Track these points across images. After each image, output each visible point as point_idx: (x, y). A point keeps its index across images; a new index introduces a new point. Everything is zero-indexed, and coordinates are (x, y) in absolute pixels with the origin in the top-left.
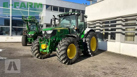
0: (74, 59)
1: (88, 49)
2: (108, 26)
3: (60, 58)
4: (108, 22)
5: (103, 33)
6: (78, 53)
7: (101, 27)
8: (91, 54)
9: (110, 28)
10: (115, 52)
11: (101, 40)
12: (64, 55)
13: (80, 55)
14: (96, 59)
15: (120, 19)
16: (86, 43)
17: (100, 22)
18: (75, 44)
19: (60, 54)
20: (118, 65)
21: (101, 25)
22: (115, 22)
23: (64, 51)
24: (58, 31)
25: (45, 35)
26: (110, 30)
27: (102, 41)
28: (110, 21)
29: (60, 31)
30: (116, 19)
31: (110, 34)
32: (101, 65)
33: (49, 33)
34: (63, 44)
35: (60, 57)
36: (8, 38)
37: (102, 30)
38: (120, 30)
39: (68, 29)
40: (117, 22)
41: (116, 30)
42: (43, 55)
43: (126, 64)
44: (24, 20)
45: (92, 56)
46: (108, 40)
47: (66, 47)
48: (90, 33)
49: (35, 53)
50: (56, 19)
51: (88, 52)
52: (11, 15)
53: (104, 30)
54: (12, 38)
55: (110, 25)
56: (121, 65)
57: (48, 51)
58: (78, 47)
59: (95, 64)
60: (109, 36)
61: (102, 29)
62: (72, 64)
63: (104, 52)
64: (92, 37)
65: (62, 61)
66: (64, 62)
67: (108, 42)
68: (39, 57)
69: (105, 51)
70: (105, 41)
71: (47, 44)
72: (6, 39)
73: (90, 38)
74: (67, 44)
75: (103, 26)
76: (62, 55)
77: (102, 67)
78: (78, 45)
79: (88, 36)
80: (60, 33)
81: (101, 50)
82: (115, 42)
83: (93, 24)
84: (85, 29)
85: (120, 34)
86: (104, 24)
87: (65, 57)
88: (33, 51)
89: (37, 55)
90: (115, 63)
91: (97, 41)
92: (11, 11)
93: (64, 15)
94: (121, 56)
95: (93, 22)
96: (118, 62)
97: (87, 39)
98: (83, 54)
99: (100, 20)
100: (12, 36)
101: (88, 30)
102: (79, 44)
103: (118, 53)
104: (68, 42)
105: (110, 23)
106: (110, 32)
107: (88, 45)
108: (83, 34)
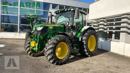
0: (64, 59)
1: (84, 49)
2: (112, 24)
3: (47, 58)
4: (112, 20)
5: (107, 32)
6: (70, 52)
7: (105, 26)
8: (89, 54)
9: (114, 27)
10: (119, 54)
11: (105, 39)
12: (51, 55)
13: (77, 55)
14: (93, 60)
15: (126, 16)
16: (83, 41)
17: (104, 20)
18: (66, 42)
19: (48, 53)
20: (116, 70)
21: (105, 24)
22: (120, 19)
23: (51, 50)
24: (50, 28)
25: (35, 32)
26: (114, 29)
27: (106, 41)
28: (115, 19)
29: (52, 28)
30: (121, 16)
31: (114, 33)
32: (95, 67)
33: (39, 30)
34: (51, 42)
35: (47, 56)
36: (16, 35)
37: (107, 29)
38: (125, 29)
39: (63, 26)
40: (123, 20)
41: (121, 28)
42: (36, 53)
43: (126, 69)
44: (27, 17)
45: (89, 56)
46: (111, 40)
47: (54, 45)
48: (88, 31)
49: (27, 51)
50: (53, 16)
51: (85, 52)
52: (19, 14)
53: (108, 29)
54: (20, 35)
55: (114, 23)
56: (120, 69)
57: (37, 49)
58: (70, 46)
59: (88, 66)
60: (113, 35)
61: (106, 27)
62: (61, 64)
63: (106, 53)
64: (90, 36)
65: (50, 60)
66: (51, 61)
67: (112, 42)
68: (32, 55)
69: (108, 51)
70: (108, 40)
71: (36, 42)
72: (15, 36)
73: (88, 37)
74: (56, 42)
75: (107, 24)
76: (49, 54)
77: (94, 70)
78: (71, 44)
79: (85, 35)
80: (53, 30)
81: (103, 50)
82: (119, 42)
83: (97, 22)
84: (83, 27)
85: (125, 33)
86: (108, 23)
87: (52, 56)
88: (25, 48)
89: (29, 52)
90: (114, 66)
91: (97, 40)
92: (19, 11)
93: (61, 12)
94: (123, 59)
95: (97, 20)
96: (117, 66)
97: (84, 38)
98: (80, 54)
99: (104, 18)
100: (20, 33)
101: (86, 27)
102: (72, 42)
103: (122, 54)
104: (57, 40)
105: (115, 21)
106: (114, 31)
107: (85, 44)
108: (80, 32)
